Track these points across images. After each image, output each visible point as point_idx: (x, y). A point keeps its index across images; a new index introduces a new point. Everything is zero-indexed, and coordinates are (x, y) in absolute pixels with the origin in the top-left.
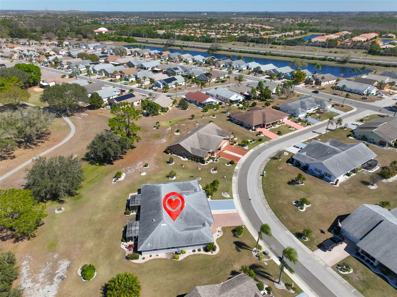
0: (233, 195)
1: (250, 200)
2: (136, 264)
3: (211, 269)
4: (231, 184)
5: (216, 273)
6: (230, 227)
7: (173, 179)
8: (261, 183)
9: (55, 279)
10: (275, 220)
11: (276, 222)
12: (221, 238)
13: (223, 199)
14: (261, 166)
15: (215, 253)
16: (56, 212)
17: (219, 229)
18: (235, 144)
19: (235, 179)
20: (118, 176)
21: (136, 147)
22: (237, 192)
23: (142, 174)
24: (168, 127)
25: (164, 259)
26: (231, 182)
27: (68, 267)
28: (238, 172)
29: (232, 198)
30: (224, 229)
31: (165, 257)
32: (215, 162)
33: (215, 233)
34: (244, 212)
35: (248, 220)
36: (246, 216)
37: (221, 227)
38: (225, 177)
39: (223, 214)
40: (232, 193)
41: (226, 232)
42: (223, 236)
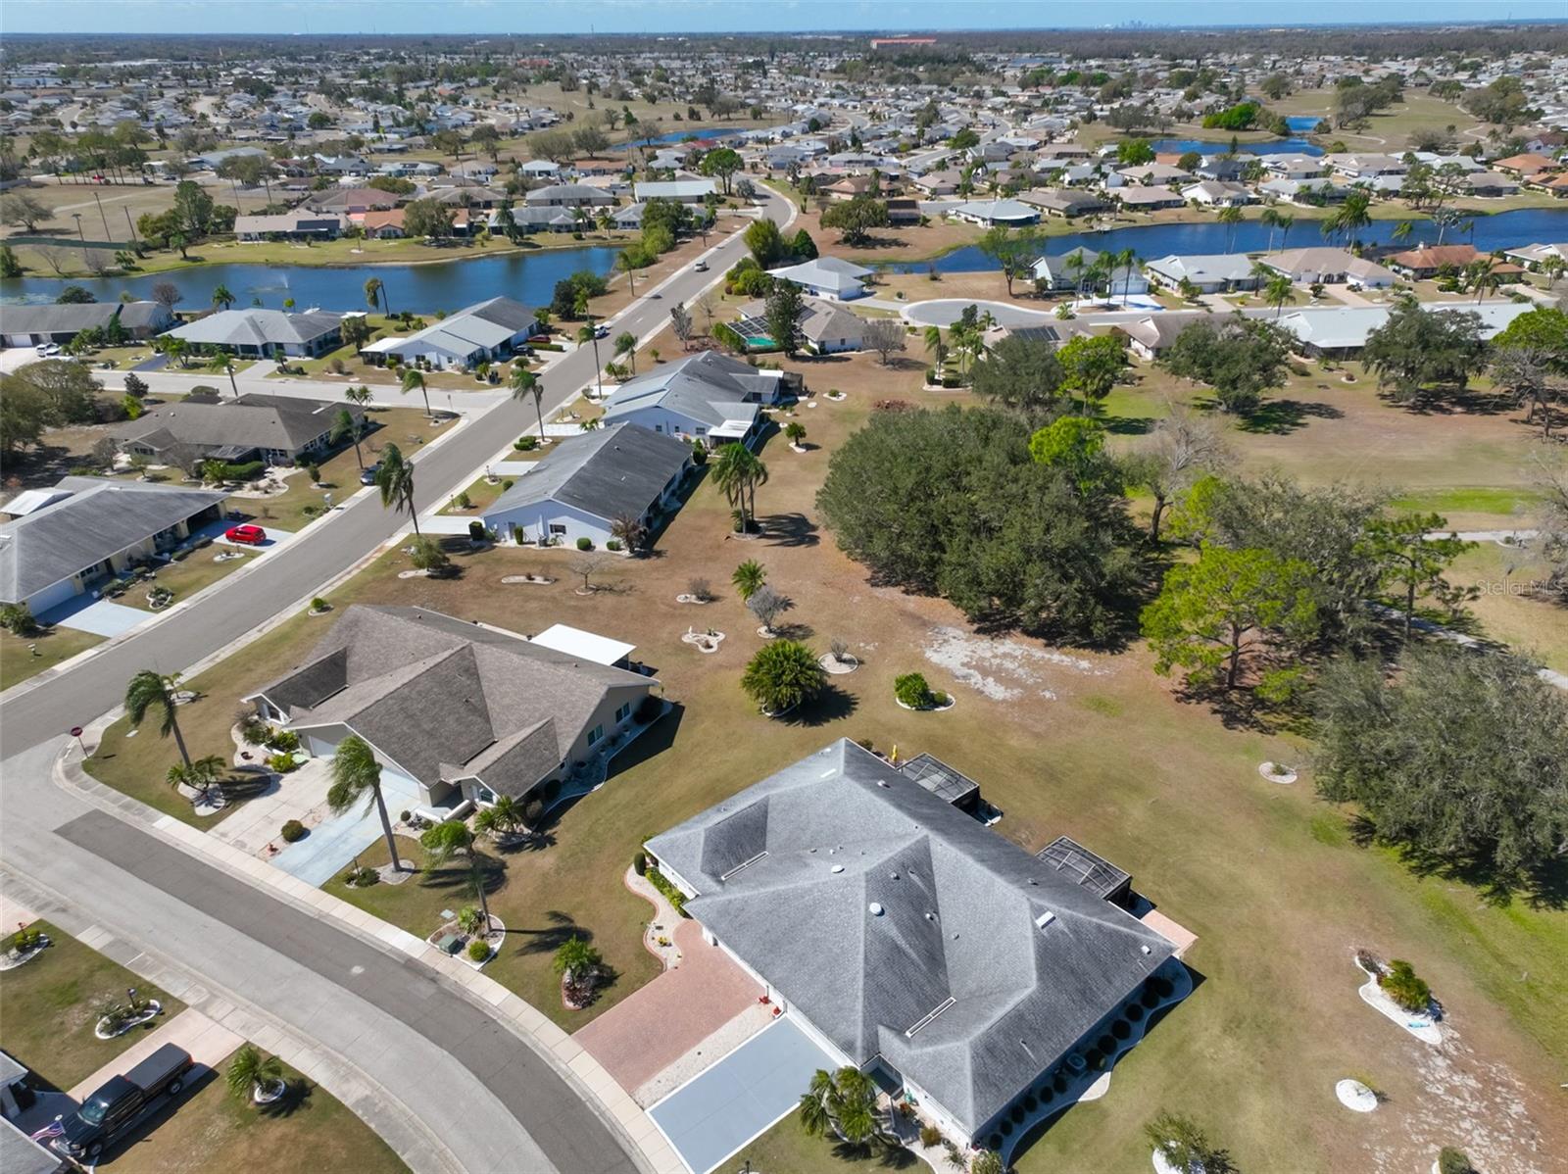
10: (422, 1143)
11: (417, 1129)
12: (644, 926)
17: (671, 957)
30: (652, 966)
33: (678, 932)
34: (602, 1114)
35: (565, 1073)
36: (584, 1093)
37: (670, 965)
39: (699, 1041)
41: (639, 956)
42: (641, 938)
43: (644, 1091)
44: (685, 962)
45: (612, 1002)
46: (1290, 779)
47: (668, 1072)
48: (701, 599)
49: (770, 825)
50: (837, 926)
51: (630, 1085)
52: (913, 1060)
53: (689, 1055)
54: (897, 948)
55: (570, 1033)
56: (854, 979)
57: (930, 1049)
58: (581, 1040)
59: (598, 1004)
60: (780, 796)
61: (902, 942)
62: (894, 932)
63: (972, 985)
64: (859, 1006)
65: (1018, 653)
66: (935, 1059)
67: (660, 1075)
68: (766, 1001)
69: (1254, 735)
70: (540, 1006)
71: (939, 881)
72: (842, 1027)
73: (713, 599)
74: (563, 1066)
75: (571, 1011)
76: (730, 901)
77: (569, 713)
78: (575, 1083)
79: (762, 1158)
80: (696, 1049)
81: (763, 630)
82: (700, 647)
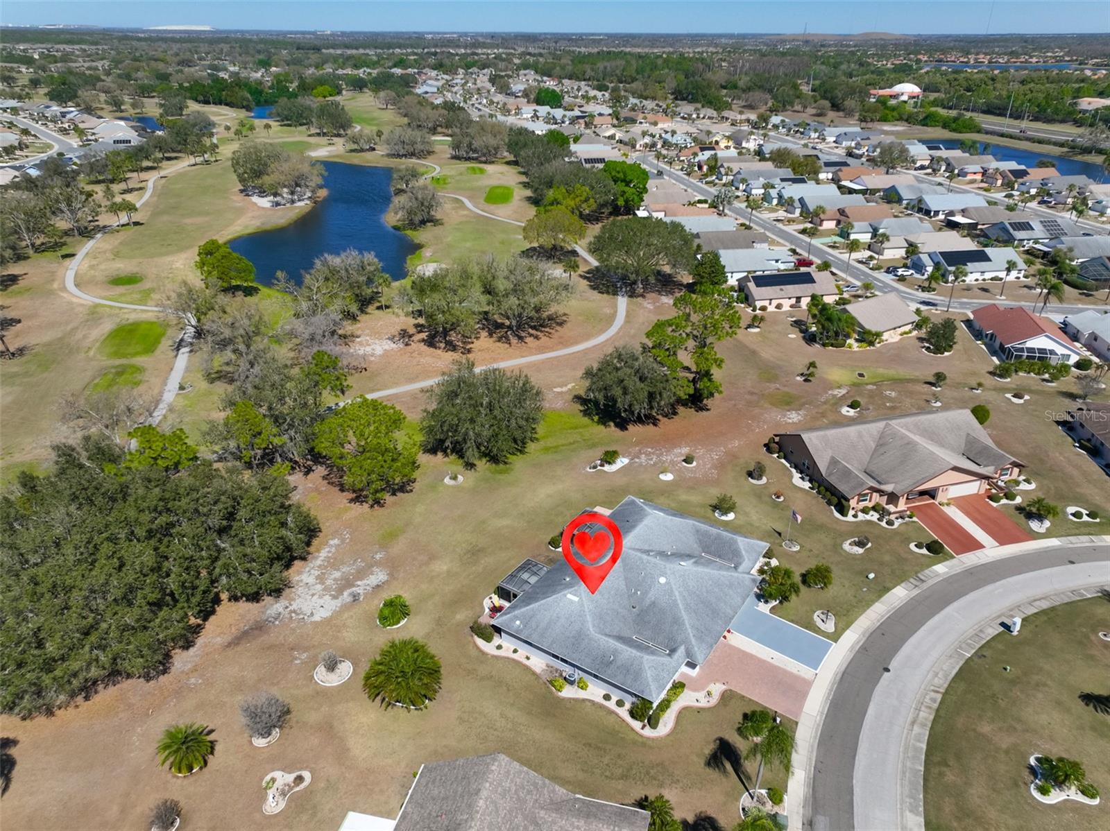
0: (848, 632)
1: (887, 670)
2: (478, 648)
3: (606, 760)
4: (873, 602)
5: (607, 773)
6: (750, 700)
7: (724, 518)
8: (978, 646)
9: (346, 594)
10: (908, 764)
11: (904, 773)
12: (699, 710)
13: (806, 628)
14: (1035, 600)
15: (648, 732)
16: (447, 480)
17: (717, 689)
18: (1004, 501)
19: (900, 594)
20: (609, 457)
21: (708, 410)
22: (870, 631)
23: (662, 477)
24: (839, 387)
25: (534, 673)
26: (880, 596)
27: (378, 586)
28: (930, 582)
29: (835, 637)
30: (727, 697)
31: (538, 671)
32: (883, 524)
33: (695, 690)
34: (831, 690)
35: (821, 716)
36: (826, 703)
37: (724, 687)
38: (872, 576)
39: (764, 661)
40: (848, 626)
41: (725, 705)
42: (709, 709)
44: (717, 681)
45: (763, 707)
47: (790, 669)
50: (697, 580)
51: (807, 684)
53: (776, 663)
54: (696, 563)
55: (797, 723)
58: (797, 715)
60: (594, 625)
61: (692, 561)
63: (696, 546)
66: (746, 551)
67: (795, 672)
68: (724, 638)
69: (415, 485)
71: (647, 548)
74: (818, 718)
76: (693, 636)
78: (824, 708)
79: (809, 623)
80: (771, 661)
81: (260, 742)
82: (297, 789)
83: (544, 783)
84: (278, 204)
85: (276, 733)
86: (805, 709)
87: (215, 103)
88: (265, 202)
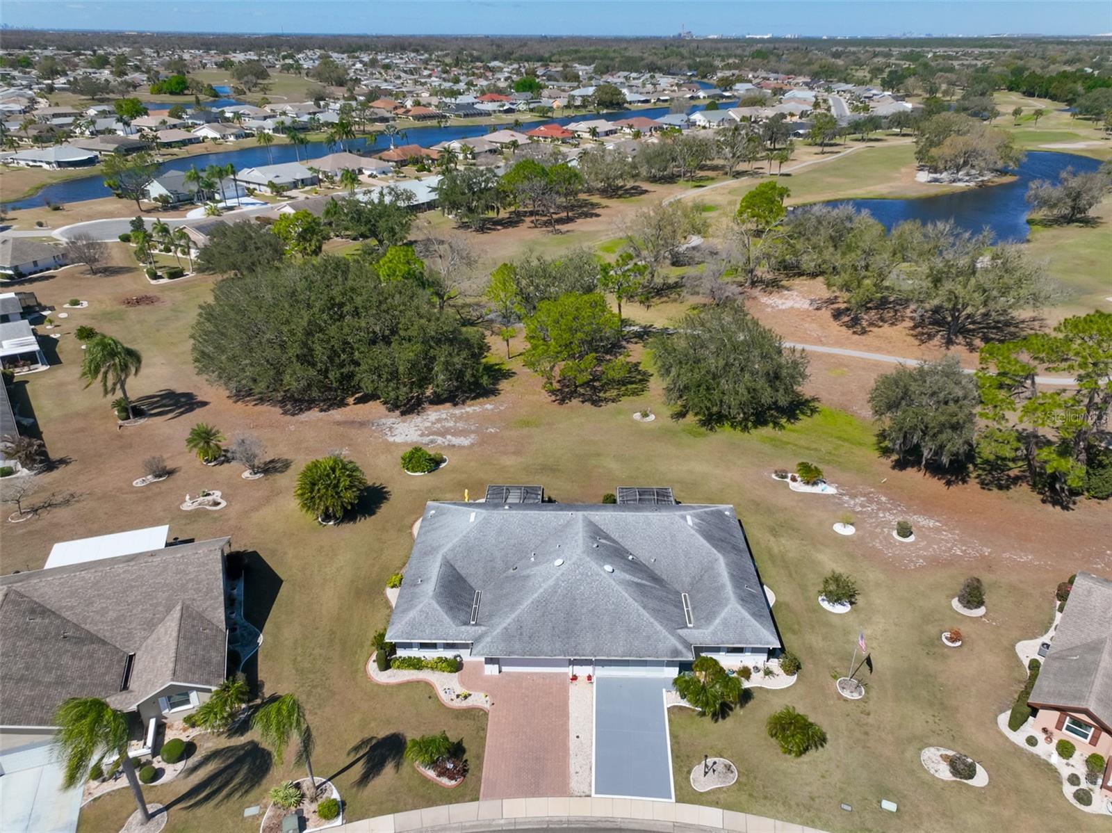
6: (484, 738)
9: (431, 437)
12: (432, 697)
13: (676, 757)
15: (372, 667)
16: (637, 416)
17: (479, 700)
29: (686, 795)
30: (476, 716)
33: (462, 683)
34: (569, 822)
35: (510, 824)
36: (538, 822)
37: (487, 706)
38: (890, 806)
39: (567, 731)
40: (727, 807)
41: (457, 717)
42: (442, 705)
43: (575, 784)
44: (493, 696)
45: (480, 757)
46: (652, 417)
47: (574, 764)
48: (160, 476)
49: (463, 573)
50: (597, 593)
51: (562, 789)
52: (714, 633)
53: (573, 743)
54: (637, 584)
55: (478, 799)
56: (639, 615)
57: (717, 621)
58: (492, 796)
59: (471, 765)
60: (452, 550)
61: (636, 580)
62: (628, 577)
63: (687, 580)
64: (658, 627)
65: (444, 416)
66: (725, 623)
67: (572, 769)
68: (575, 678)
69: (611, 405)
70: (430, 802)
71: (615, 536)
72: (660, 645)
73: (170, 473)
74: (503, 822)
75: (458, 786)
76: (506, 628)
77: (198, 591)
78: (525, 823)
79: (688, 756)
80: (572, 737)
81: (247, 474)
82: (208, 507)
83: (217, 598)
84: (936, 180)
85: (260, 476)
86: (508, 803)
87: (1039, 96)
88: (923, 177)
